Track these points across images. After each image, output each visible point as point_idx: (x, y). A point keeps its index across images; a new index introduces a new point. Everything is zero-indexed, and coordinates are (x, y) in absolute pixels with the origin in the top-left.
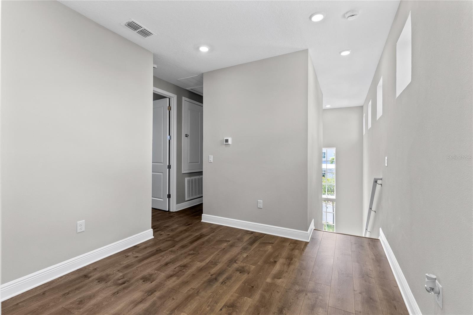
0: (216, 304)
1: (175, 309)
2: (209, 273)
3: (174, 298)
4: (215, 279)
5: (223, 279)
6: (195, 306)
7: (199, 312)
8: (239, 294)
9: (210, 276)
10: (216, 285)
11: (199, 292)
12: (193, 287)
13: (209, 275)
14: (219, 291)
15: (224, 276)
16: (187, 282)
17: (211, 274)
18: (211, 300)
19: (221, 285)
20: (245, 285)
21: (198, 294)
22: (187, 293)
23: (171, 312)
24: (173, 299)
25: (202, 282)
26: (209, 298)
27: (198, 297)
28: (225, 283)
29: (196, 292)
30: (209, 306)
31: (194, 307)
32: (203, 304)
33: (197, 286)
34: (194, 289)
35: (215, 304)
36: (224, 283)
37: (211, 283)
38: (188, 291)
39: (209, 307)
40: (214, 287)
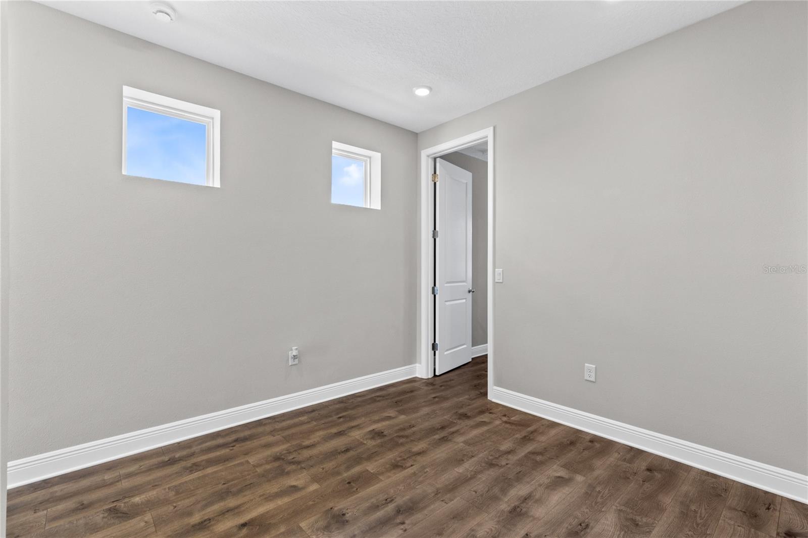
0: (415, 473)
1: (471, 478)
2: (405, 530)
3: (474, 493)
4: (400, 511)
5: (386, 509)
6: (443, 476)
7: (440, 469)
8: (378, 477)
9: (407, 522)
10: (404, 499)
11: (436, 493)
12: (444, 504)
13: (409, 524)
14: (403, 487)
15: (380, 514)
16: (453, 518)
17: (402, 527)
18: (421, 479)
19: (395, 498)
20: (357, 489)
21: (438, 491)
22: (455, 497)
23: (475, 476)
24: (476, 492)
25: (425, 512)
26: (421, 482)
27: (438, 486)
28: (386, 500)
29: (439, 495)
30: (425, 473)
31: (445, 475)
32: (433, 476)
33: (436, 505)
34: (442, 501)
35: (417, 472)
36: (388, 501)
37: (411, 505)
38: (453, 500)
39: (426, 471)
40: (408, 497)
